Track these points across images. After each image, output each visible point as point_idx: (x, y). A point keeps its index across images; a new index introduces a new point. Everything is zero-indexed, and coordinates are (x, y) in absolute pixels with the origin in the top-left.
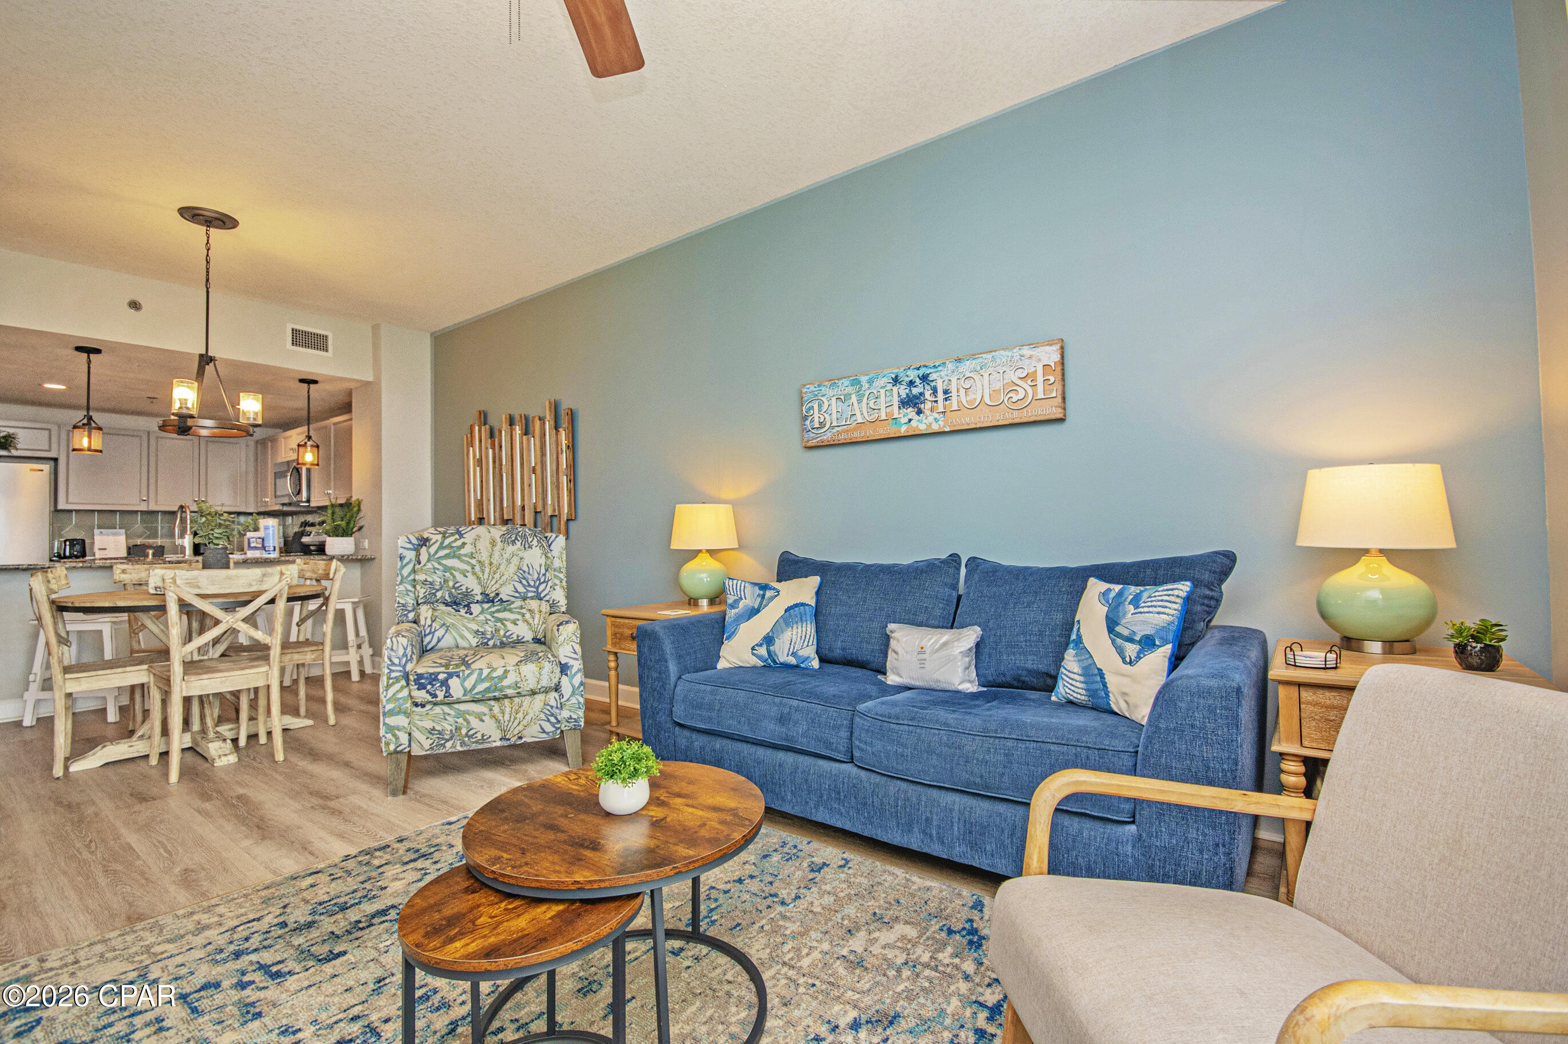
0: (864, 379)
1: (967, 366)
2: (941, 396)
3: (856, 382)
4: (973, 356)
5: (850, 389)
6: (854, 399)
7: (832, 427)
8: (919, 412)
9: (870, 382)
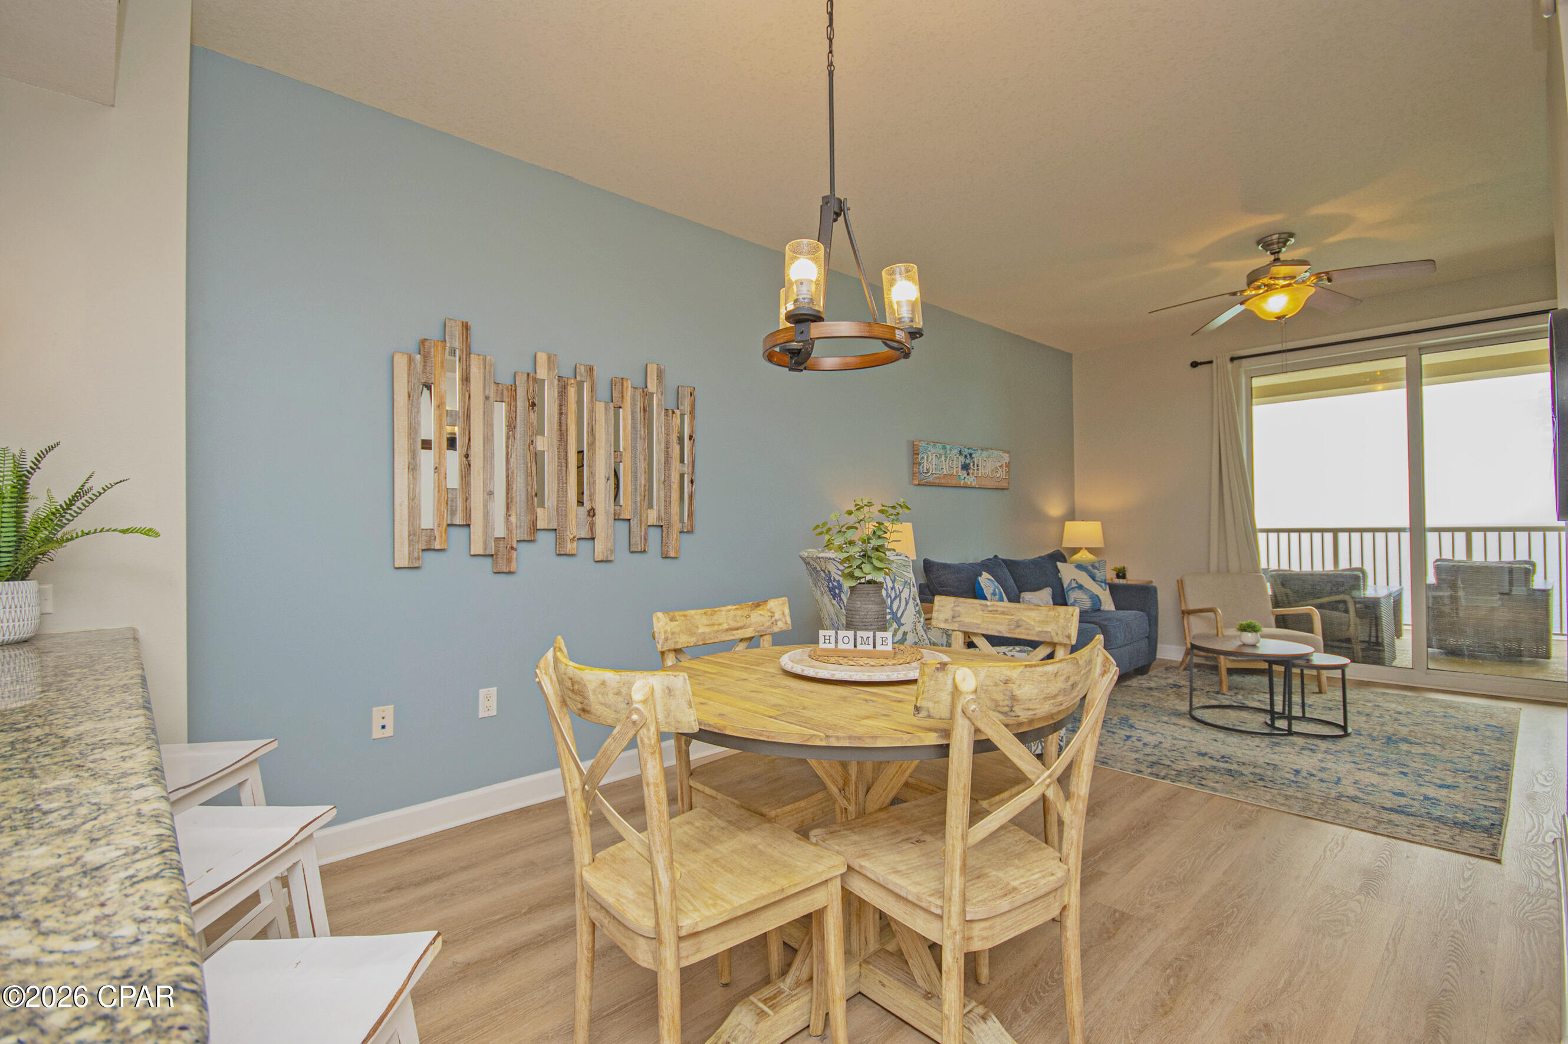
0: (948, 447)
1: (985, 454)
2: (976, 468)
3: (944, 448)
4: (987, 449)
5: (942, 452)
6: (943, 458)
7: (932, 474)
8: (968, 474)
9: (950, 450)
